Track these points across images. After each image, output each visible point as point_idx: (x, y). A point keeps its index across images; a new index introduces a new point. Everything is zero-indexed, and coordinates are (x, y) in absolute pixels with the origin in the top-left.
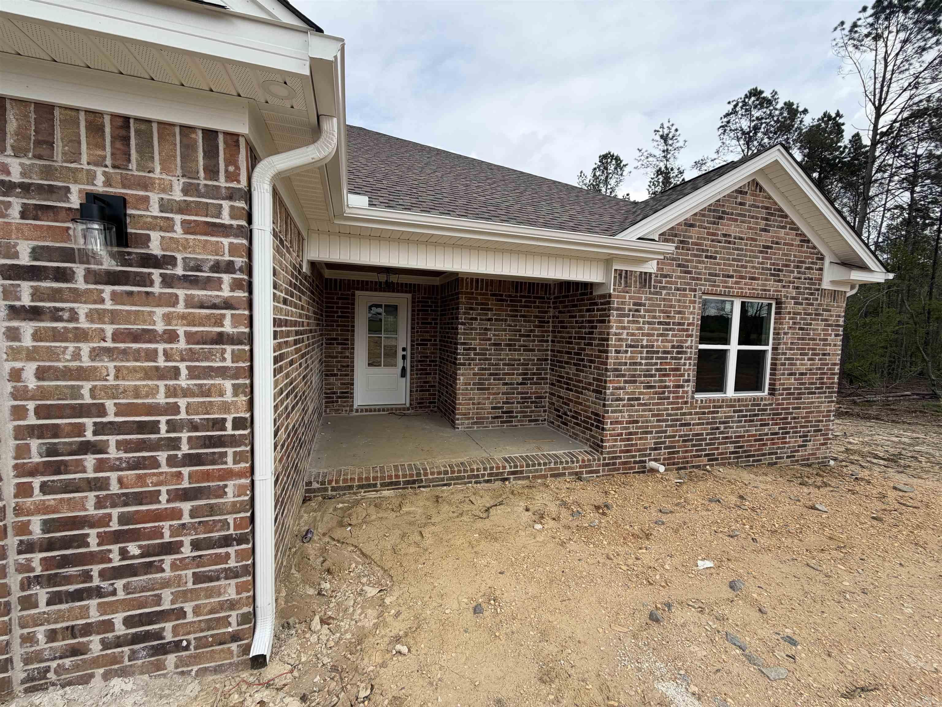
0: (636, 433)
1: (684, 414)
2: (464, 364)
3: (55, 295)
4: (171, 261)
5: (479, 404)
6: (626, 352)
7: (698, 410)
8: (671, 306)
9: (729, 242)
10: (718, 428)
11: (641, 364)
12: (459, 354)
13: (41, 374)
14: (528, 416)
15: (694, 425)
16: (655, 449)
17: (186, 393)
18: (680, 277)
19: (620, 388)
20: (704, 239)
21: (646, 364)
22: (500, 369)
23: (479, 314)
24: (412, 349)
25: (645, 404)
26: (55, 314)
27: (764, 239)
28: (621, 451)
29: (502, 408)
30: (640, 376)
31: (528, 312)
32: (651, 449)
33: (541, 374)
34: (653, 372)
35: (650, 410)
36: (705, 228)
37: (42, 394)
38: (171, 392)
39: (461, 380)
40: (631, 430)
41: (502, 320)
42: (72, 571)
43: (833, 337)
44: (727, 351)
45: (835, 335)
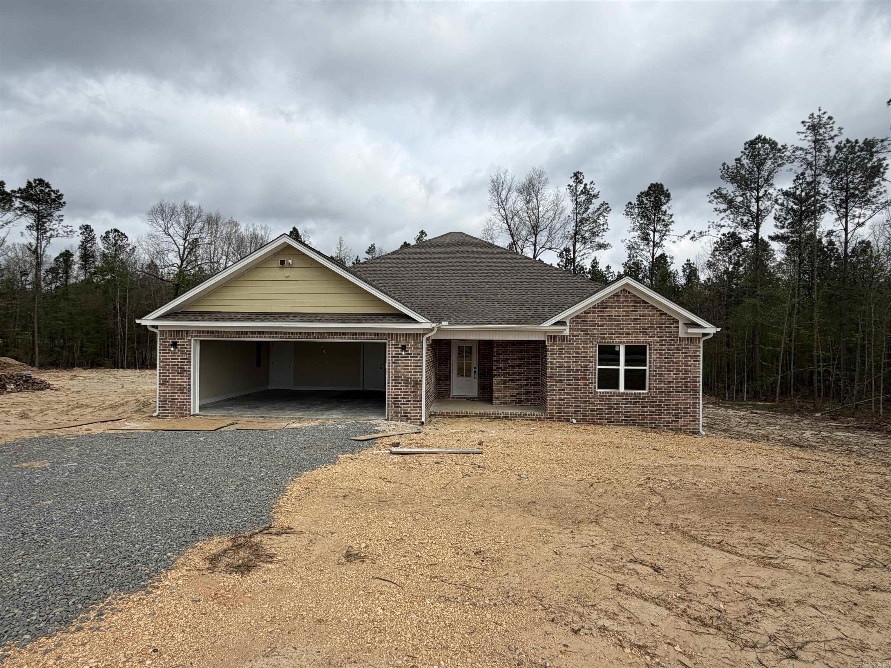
0: (564, 405)
1: (591, 398)
2: (496, 375)
3: (397, 360)
4: (411, 354)
5: (504, 394)
6: (556, 369)
7: (599, 397)
8: (579, 349)
9: (612, 319)
10: (612, 407)
11: (564, 375)
12: (494, 370)
13: (395, 371)
14: (529, 401)
15: (597, 404)
16: (575, 413)
17: (413, 375)
18: (583, 336)
19: (554, 385)
20: (596, 318)
21: (567, 375)
22: (514, 378)
23: (503, 352)
24: (478, 368)
25: (568, 393)
26: (397, 363)
28: (556, 413)
29: (516, 396)
30: (564, 380)
31: (528, 350)
32: (572, 413)
33: (536, 380)
34: (571, 378)
35: (570, 395)
36: (596, 313)
37: (395, 374)
38: (411, 375)
40: (561, 404)
41: (515, 354)
42: (397, 402)
43: (692, 362)
44: (618, 370)
45: (694, 361)
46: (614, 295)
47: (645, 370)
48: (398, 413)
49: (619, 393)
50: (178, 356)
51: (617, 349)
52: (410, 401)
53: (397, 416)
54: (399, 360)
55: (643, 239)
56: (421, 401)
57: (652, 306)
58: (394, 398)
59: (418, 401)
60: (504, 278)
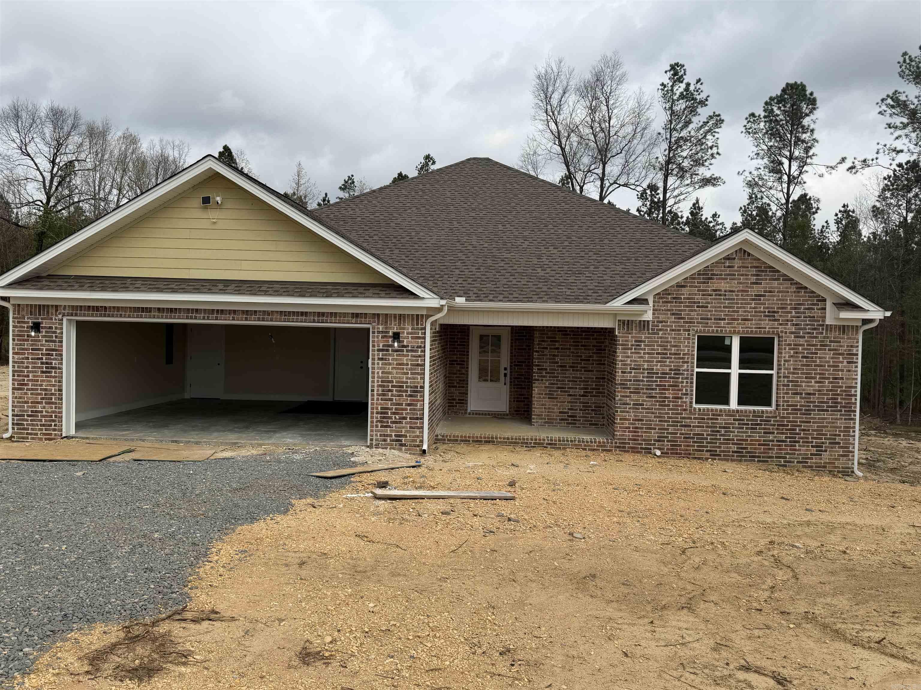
0: (642, 428)
1: (684, 418)
2: (538, 380)
3: (386, 355)
4: (408, 346)
5: (549, 408)
6: (631, 373)
7: (697, 416)
8: (667, 342)
9: (720, 295)
10: (718, 431)
11: (643, 381)
12: (534, 373)
13: (382, 373)
14: (588, 421)
15: (694, 427)
16: (659, 441)
17: (410, 378)
18: (674, 322)
19: (627, 396)
20: (696, 294)
21: (647, 381)
22: (565, 384)
23: (549, 345)
24: (511, 369)
25: (648, 409)
26: (385, 359)
27: (755, 290)
28: (629, 439)
29: (568, 413)
30: (643, 389)
31: (588, 342)
32: (655, 440)
33: (599, 389)
34: (654, 387)
35: (653, 413)
36: (696, 287)
37: (382, 377)
38: (407, 378)
39: (536, 391)
40: (637, 426)
41: (567, 349)
42: (385, 420)
43: (845, 364)
44: (729, 374)
45: (848, 362)
46: (724, 258)
47: (771, 375)
48: (387, 436)
49: (729, 411)
50: (42, 345)
51: (727, 342)
52: (405, 418)
53: (385, 440)
54: (390, 355)
55: (772, 171)
56: (422, 419)
57: (785, 275)
58: (381, 413)
59: (417, 419)
60: (552, 231)
